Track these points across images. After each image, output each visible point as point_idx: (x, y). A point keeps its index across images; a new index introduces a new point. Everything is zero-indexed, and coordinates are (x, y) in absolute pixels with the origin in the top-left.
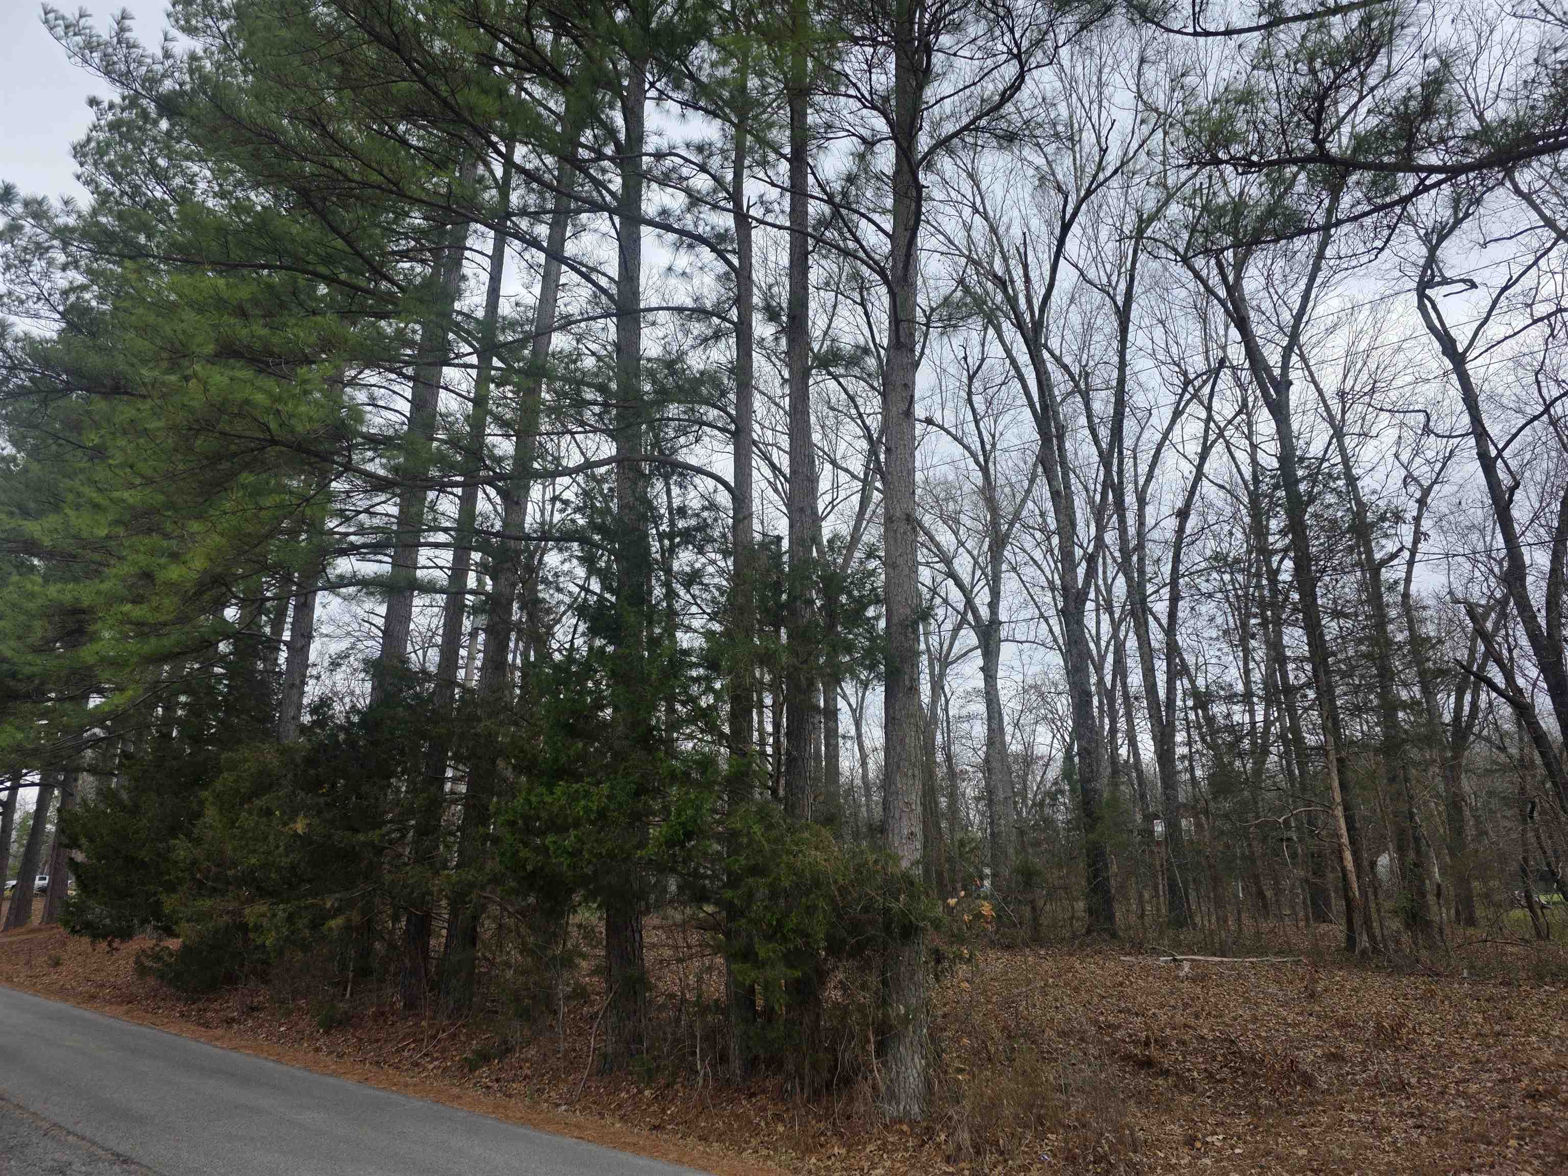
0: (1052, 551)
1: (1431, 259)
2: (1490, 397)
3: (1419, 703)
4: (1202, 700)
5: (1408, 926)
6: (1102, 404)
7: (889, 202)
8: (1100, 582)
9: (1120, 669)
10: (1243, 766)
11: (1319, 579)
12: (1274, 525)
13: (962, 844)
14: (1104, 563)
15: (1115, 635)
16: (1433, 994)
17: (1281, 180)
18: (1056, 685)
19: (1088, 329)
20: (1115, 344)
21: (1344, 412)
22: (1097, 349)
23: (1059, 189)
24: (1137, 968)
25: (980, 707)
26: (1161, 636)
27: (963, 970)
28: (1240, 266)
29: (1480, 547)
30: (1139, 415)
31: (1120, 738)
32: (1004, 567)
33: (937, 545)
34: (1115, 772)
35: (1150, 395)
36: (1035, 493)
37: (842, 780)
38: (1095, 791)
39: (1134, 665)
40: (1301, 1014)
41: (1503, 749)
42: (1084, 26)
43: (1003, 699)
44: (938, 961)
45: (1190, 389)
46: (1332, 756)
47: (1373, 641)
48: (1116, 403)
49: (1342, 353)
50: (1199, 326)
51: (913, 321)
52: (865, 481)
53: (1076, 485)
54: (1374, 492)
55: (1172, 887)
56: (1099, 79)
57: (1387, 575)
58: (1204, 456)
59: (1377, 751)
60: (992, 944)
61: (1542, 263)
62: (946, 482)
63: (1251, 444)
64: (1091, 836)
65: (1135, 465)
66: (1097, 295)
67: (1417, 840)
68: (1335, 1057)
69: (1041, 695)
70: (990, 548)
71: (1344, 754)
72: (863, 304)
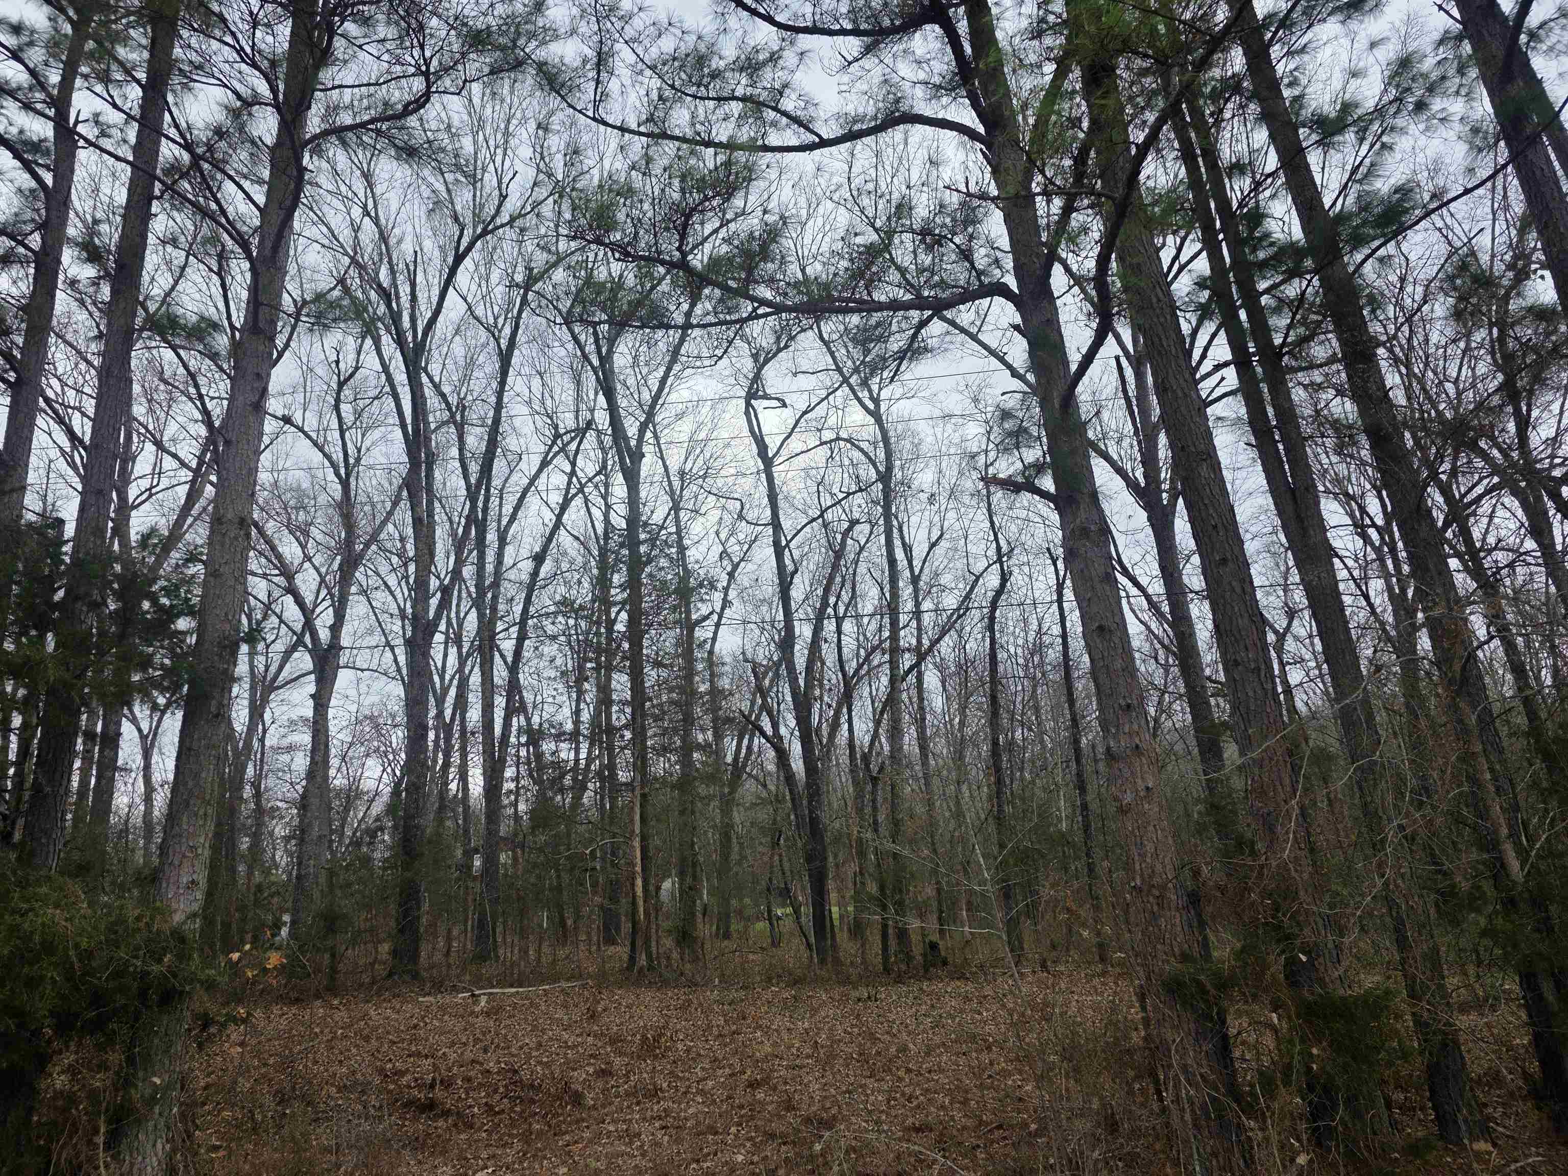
0: (407, 577)
1: (757, 377)
2: (786, 498)
3: (710, 746)
4: (534, 737)
5: (678, 943)
6: (475, 440)
7: (266, 174)
8: (453, 615)
9: (461, 704)
10: (562, 800)
11: (647, 632)
12: (617, 579)
13: (259, 888)
14: (459, 597)
15: (460, 670)
16: (690, 1002)
17: (650, 275)
18: (393, 717)
19: (470, 364)
20: (495, 385)
21: (682, 490)
22: (476, 386)
23: (456, 219)
24: (434, 1008)
25: (305, 738)
26: (505, 674)
27: (235, 1033)
28: (612, 342)
29: (768, 619)
30: (510, 458)
31: (453, 772)
32: (354, 589)
33: (279, 556)
34: (442, 808)
35: (522, 441)
36: (398, 515)
37: (113, 819)
38: (417, 827)
39: (475, 700)
40: (581, 1035)
41: (765, 786)
42: (494, 71)
43: (333, 729)
44: (205, 1027)
45: (559, 442)
46: (638, 792)
47: (682, 690)
48: (489, 441)
49: (686, 439)
50: (572, 386)
51: (277, 307)
52: (196, 472)
53: (439, 516)
54: (697, 562)
55: (481, 924)
56: (507, 128)
57: (699, 634)
58: (564, 507)
59: (673, 787)
60: (281, 999)
61: (831, 398)
62: (299, 488)
63: (606, 504)
64: (408, 875)
65: (501, 505)
66: (483, 334)
67: (694, 865)
68: (604, 1073)
69: (377, 727)
70: (341, 567)
71: (647, 790)
72: (219, 274)
